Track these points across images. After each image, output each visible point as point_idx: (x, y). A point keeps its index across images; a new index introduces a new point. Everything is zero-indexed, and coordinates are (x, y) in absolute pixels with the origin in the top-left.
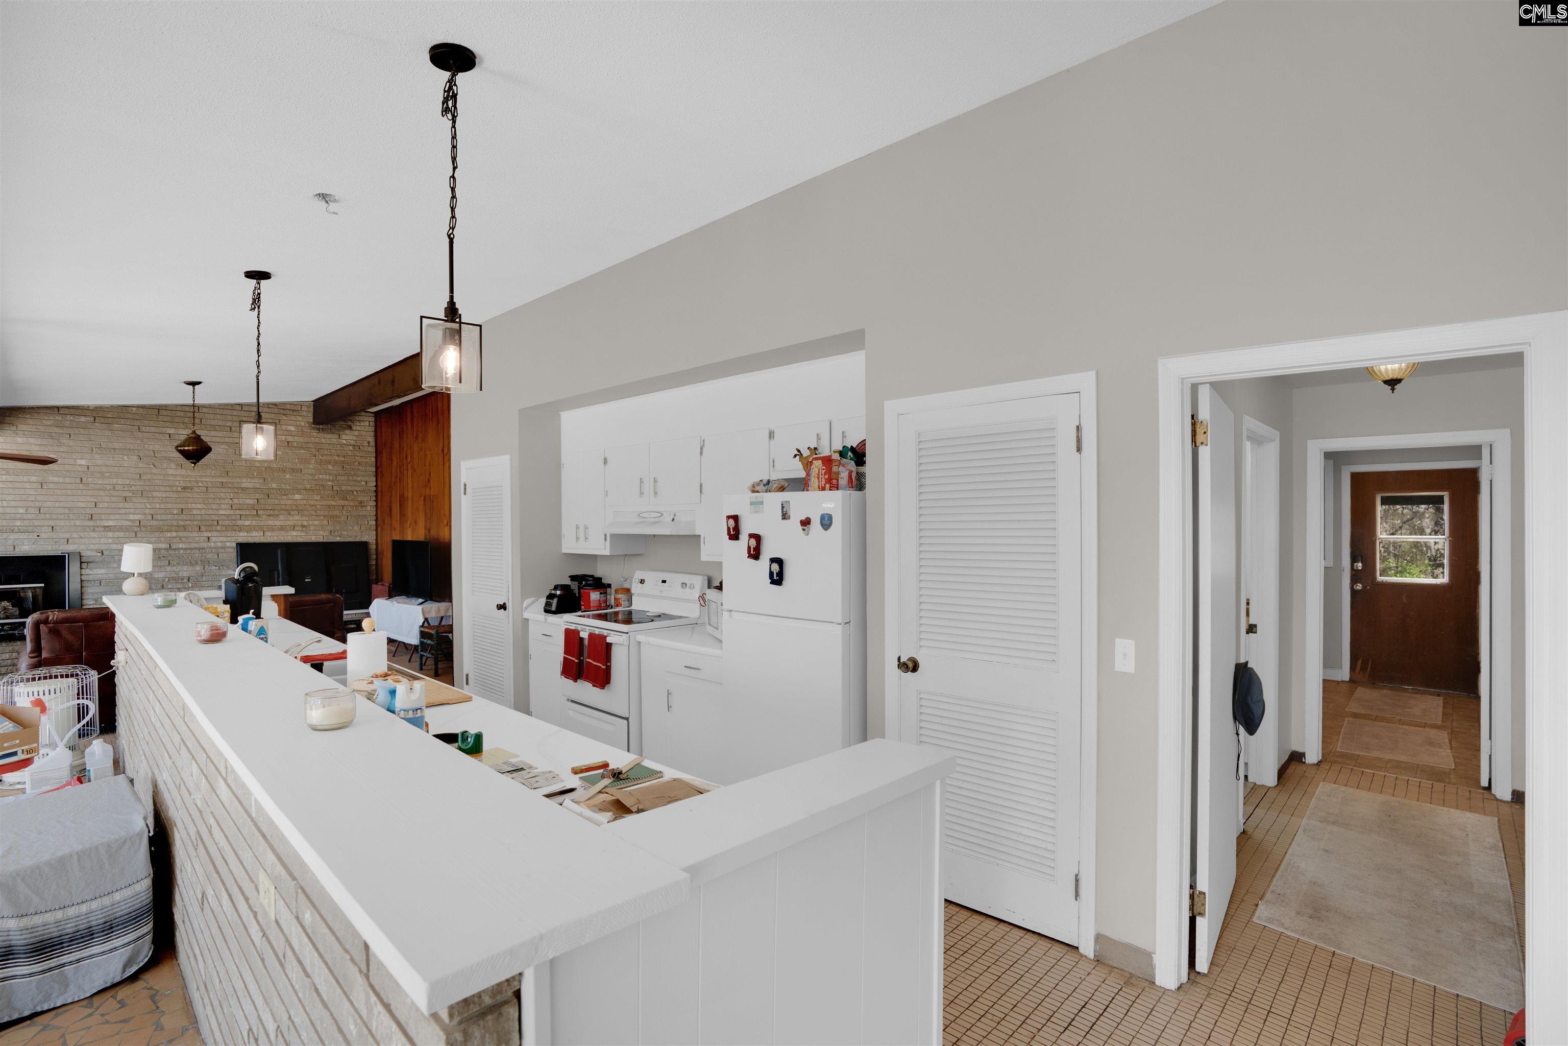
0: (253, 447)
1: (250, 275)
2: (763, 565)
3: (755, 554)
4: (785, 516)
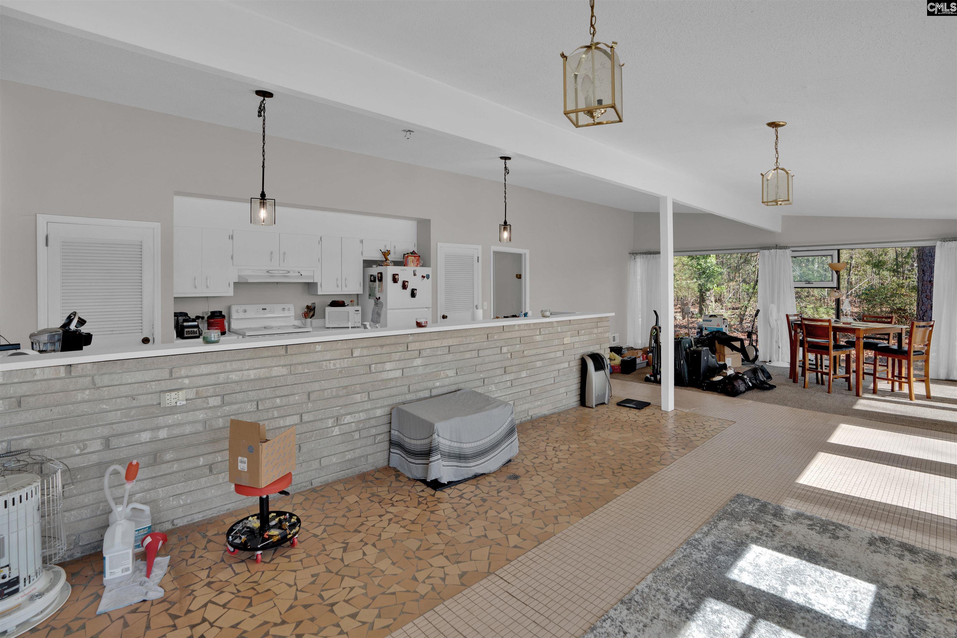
0: (259, 217)
1: (259, 93)
2: (408, 291)
3: (404, 287)
4: (415, 275)
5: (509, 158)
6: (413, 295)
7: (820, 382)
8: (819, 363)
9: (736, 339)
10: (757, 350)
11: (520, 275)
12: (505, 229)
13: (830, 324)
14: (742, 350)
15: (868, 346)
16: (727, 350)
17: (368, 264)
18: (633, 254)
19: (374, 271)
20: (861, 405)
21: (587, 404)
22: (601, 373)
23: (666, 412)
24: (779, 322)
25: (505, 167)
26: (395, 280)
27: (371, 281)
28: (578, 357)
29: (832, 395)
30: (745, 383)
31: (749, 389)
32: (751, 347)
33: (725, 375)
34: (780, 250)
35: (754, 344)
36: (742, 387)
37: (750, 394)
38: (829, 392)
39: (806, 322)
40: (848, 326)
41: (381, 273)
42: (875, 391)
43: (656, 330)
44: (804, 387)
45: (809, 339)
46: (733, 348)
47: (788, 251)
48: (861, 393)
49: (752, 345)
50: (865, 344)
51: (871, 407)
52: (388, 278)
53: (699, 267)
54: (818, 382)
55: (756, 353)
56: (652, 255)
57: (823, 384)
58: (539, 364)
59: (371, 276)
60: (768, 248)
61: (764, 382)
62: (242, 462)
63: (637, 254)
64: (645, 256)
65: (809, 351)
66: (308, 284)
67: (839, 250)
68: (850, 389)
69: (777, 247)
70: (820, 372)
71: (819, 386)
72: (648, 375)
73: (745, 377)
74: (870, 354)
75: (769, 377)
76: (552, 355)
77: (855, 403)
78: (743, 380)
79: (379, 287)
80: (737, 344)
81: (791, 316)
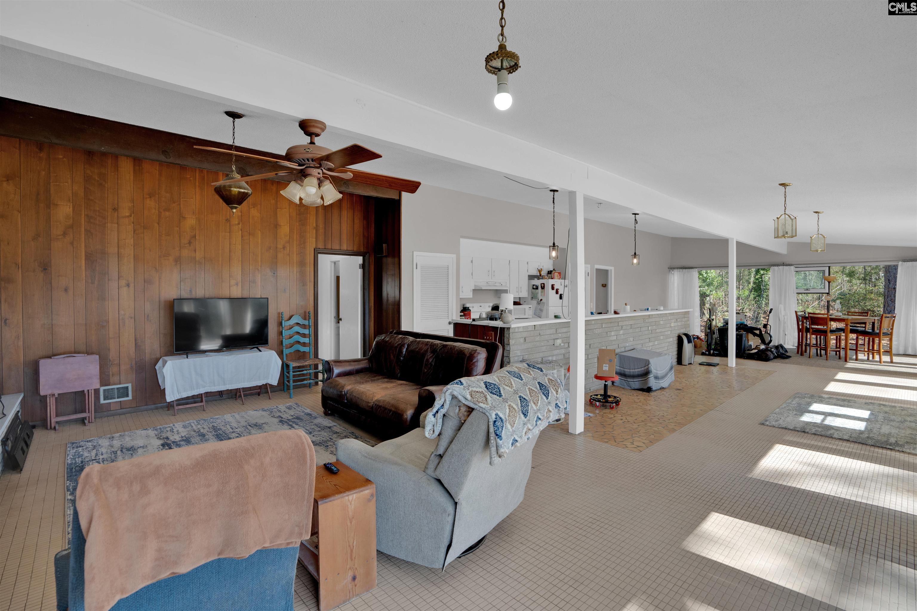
5: (638, 214)
6: (561, 297)
7: (819, 355)
8: (819, 343)
9: (756, 329)
10: (771, 337)
11: (605, 285)
12: (635, 257)
13: (828, 316)
14: (761, 336)
15: (852, 331)
16: (750, 336)
17: (531, 277)
18: (671, 268)
19: (538, 282)
20: (849, 365)
21: (683, 363)
22: (690, 344)
23: (732, 368)
24: (786, 317)
25: (635, 220)
26: (553, 288)
27: (533, 289)
28: (677, 335)
29: (829, 361)
30: (773, 354)
31: (775, 358)
32: (766, 334)
33: (759, 349)
34: (786, 267)
35: (769, 332)
36: (772, 356)
37: (775, 360)
38: (827, 360)
39: (811, 315)
40: (839, 317)
41: (544, 284)
42: (857, 359)
43: (710, 321)
44: (809, 358)
45: (813, 326)
46: (755, 335)
47: (792, 267)
48: (848, 360)
49: (767, 333)
50: (851, 330)
51: (855, 366)
52: (548, 287)
53: (701, 276)
54: (817, 355)
55: (771, 339)
56: (687, 270)
57: (821, 356)
58: (662, 338)
59: (534, 285)
60: (778, 265)
61: (783, 354)
62: (605, 366)
63: (674, 268)
64: (681, 270)
65: (812, 335)
66: (497, 290)
67: (829, 267)
68: (840, 358)
69: (784, 264)
70: (819, 347)
71: (819, 357)
72: (704, 351)
73: (773, 350)
74: (854, 336)
75: (786, 351)
76: (666, 333)
77: (845, 364)
78: (772, 352)
79: (541, 292)
80: (757, 332)
81: (798, 312)
